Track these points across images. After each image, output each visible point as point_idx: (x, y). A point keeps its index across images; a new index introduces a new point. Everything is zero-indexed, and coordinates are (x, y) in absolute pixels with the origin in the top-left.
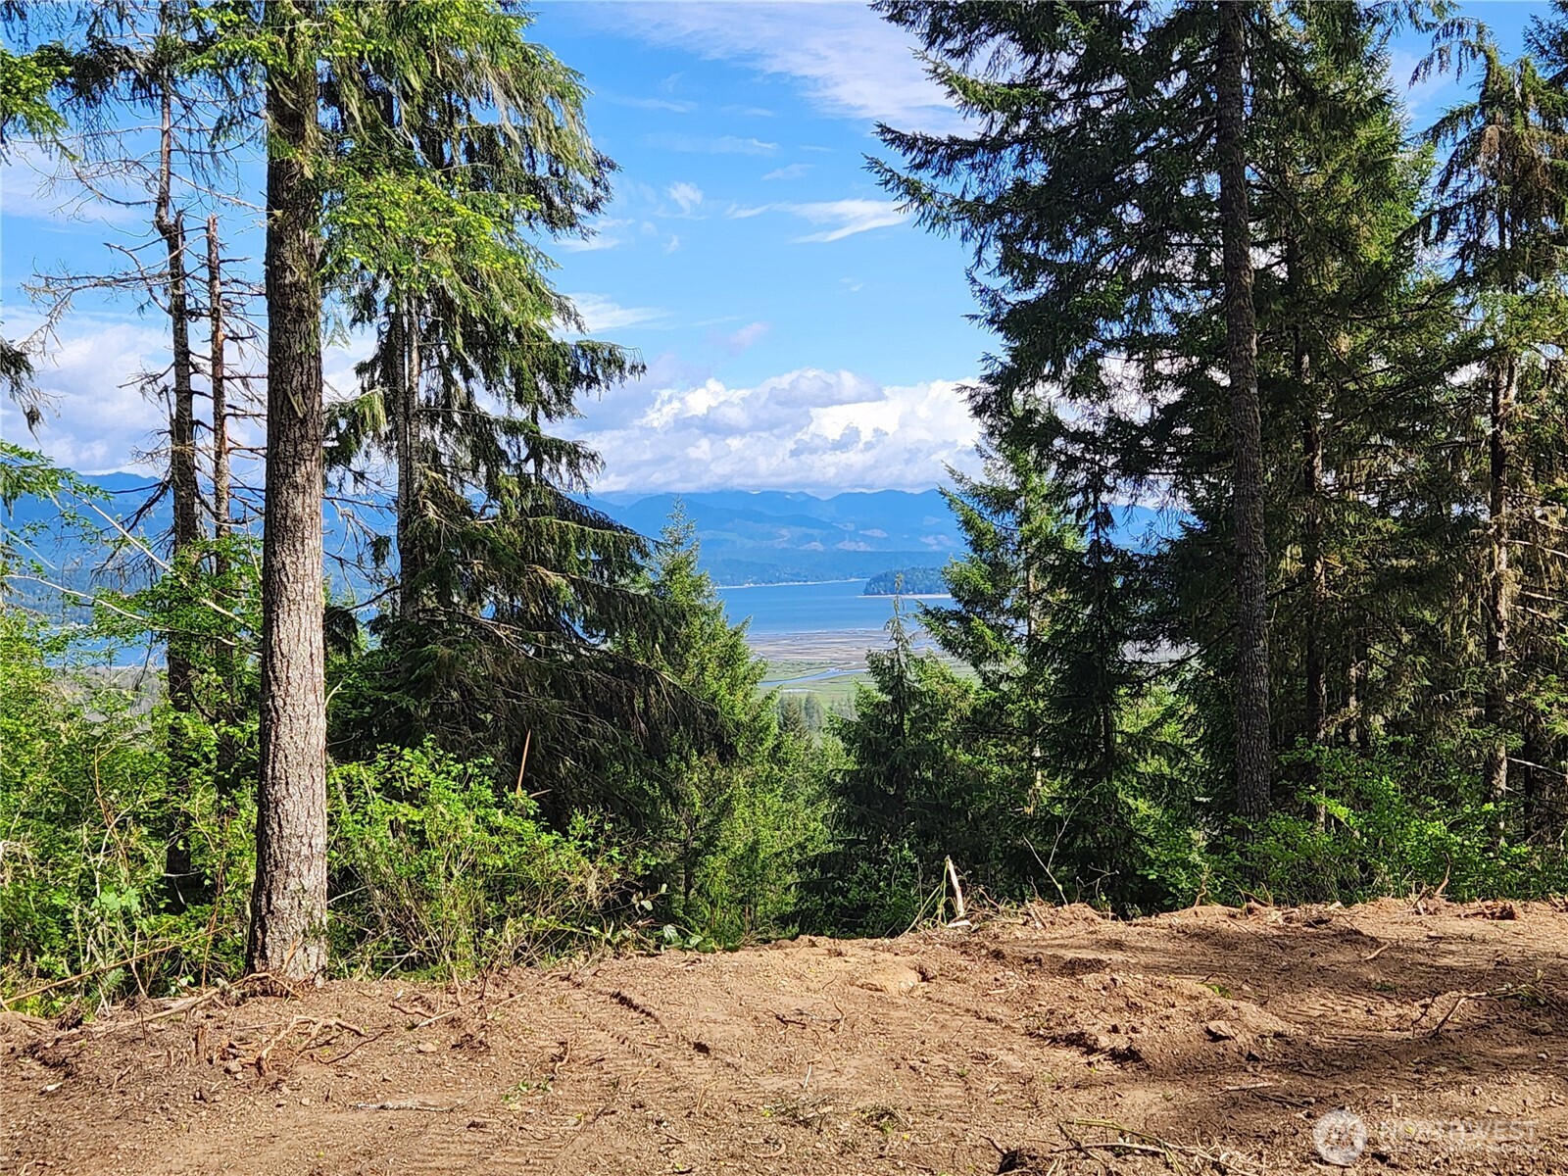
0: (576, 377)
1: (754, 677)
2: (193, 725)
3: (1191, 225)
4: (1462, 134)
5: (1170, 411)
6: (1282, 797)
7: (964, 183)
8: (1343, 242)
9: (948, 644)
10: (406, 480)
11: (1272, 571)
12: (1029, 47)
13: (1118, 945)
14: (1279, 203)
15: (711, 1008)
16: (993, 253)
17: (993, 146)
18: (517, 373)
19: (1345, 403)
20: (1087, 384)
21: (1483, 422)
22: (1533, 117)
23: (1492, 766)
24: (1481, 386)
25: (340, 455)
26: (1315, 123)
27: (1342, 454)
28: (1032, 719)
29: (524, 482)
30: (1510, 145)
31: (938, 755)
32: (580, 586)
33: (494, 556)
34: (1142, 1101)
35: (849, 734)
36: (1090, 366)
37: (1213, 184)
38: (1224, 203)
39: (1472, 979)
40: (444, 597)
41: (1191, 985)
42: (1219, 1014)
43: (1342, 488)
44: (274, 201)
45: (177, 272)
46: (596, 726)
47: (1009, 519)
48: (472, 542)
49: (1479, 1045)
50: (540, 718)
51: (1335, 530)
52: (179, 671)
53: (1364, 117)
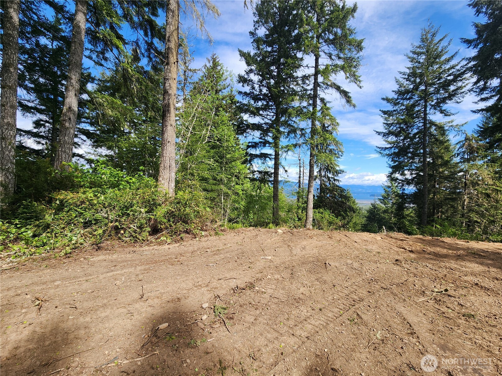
0: (339, 173)
1: (357, 204)
3: (418, 156)
4: (462, 144)
5: (414, 178)
6: (428, 223)
7: (387, 152)
8: (442, 157)
9: (381, 202)
10: (321, 183)
11: (429, 197)
12: (396, 137)
14: (431, 154)
16: (390, 160)
17: (391, 148)
18: (333, 173)
19: (440, 177)
20: (403, 174)
21: (463, 180)
22: (473, 141)
23: (462, 223)
24: (463, 175)
25: (315, 180)
26: (438, 143)
27: (440, 183)
28: (392, 212)
29: (333, 183)
30: (470, 145)
31: (379, 215)
32: (338, 194)
33: (329, 190)
35: (368, 211)
36: (403, 172)
37: (422, 151)
38: (423, 153)
39: (463, 249)
40: (324, 194)
43: (439, 187)
44: (311, 157)
46: (339, 208)
47: (390, 189)
48: (327, 189)
49: (466, 258)
50: (333, 206)
51: (439, 193)
52: (298, 199)
53: (445, 142)
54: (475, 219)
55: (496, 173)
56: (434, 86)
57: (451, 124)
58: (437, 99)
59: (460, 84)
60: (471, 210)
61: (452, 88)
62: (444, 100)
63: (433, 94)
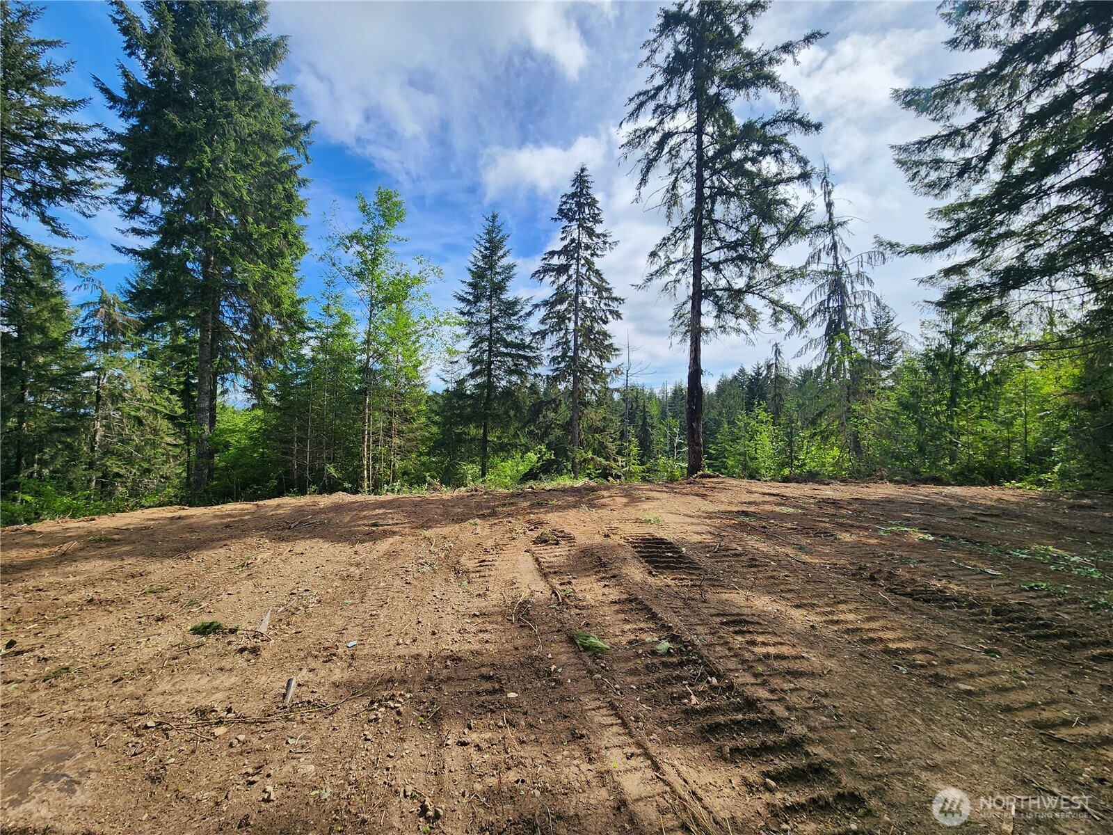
54: (116, 470)
56: (26, 148)
57: (67, 258)
58: (34, 183)
59: (90, 175)
60: (107, 452)
61: (72, 175)
62: (50, 194)
63: (19, 163)
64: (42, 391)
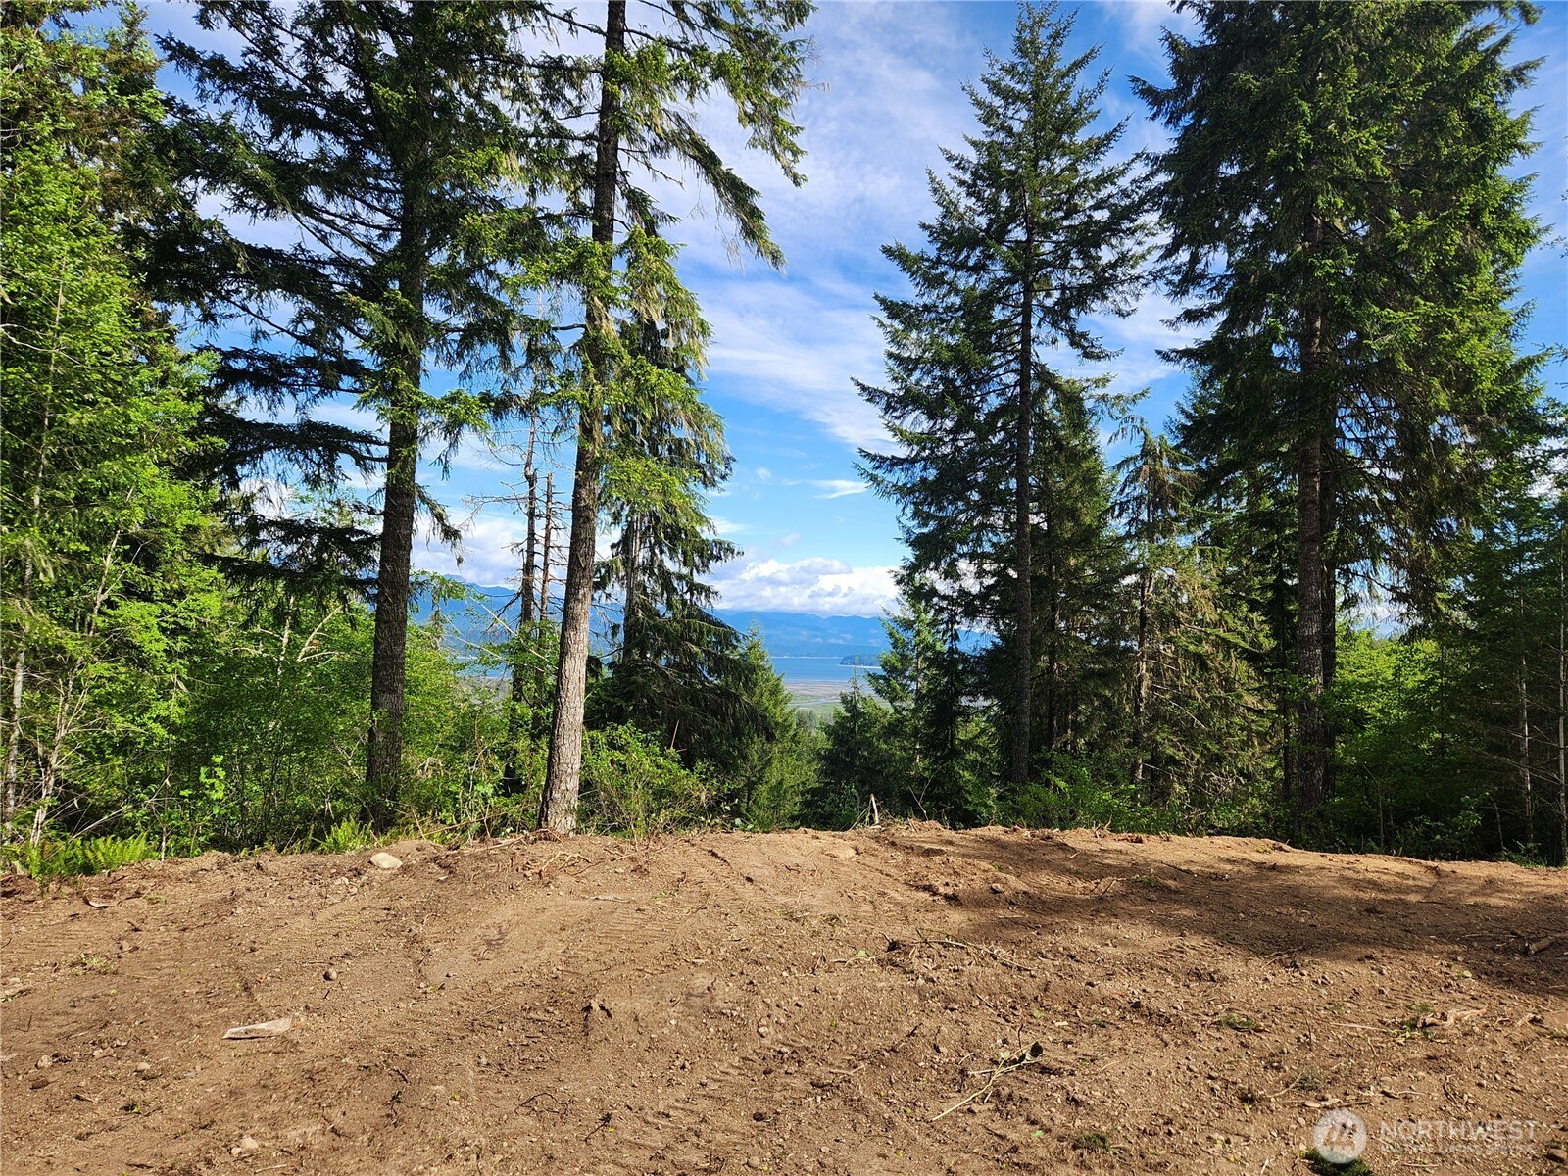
0: (712, 556)
1: (786, 700)
2: (522, 708)
3: (1002, 502)
4: (1131, 468)
5: (989, 588)
6: (1034, 775)
7: (898, 477)
8: (1073, 514)
9: (878, 691)
10: (629, 600)
11: (1033, 667)
12: (931, 416)
13: (950, 843)
14: (1044, 495)
15: (755, 861)
16: (910, 510)
17: (912, 461)
18: (684, 553)
19: (1072, 590)
20: (951, 574)
21: (1137, 603)
22: (1165, 462)
23: (1135, 767)
24: (1136, 586)
25: (600, 585)
26: (1062, 459)
27: (1070, 613)
28: (916, 730)
29: (684, 602)
30: (1153, 473)
31: (871, 744)
32: (707, 653)
33: (667, 636)
34: (957, 918)
35: (830, 731)
36: (952, 564)
37: (1013, 484)
38: (1018, 493)
39: (1120, 871)
40: (643, 655)
41: (985, 865)
42: (997, 880)
43: (1068, 630)
44: (579, 468)
45: (532, 497)
46: (710, 719)
47: (910, 634)
48: (657, 629)
49: (1122, 904)
50: (683, 714)
51: (1065, 649)
52: (517, 682)
53: (1085, 457)
54: (1170, 751)
55: (1226, 580)
56: (1055, 238)
57: (1101, 392)
58: (1063, 288)
59: (1129, 243)
60: (1158, 717)
61: (1106, 254)
62: (1078, 298)
63: (1049, 264)
64: (1074, 612)
